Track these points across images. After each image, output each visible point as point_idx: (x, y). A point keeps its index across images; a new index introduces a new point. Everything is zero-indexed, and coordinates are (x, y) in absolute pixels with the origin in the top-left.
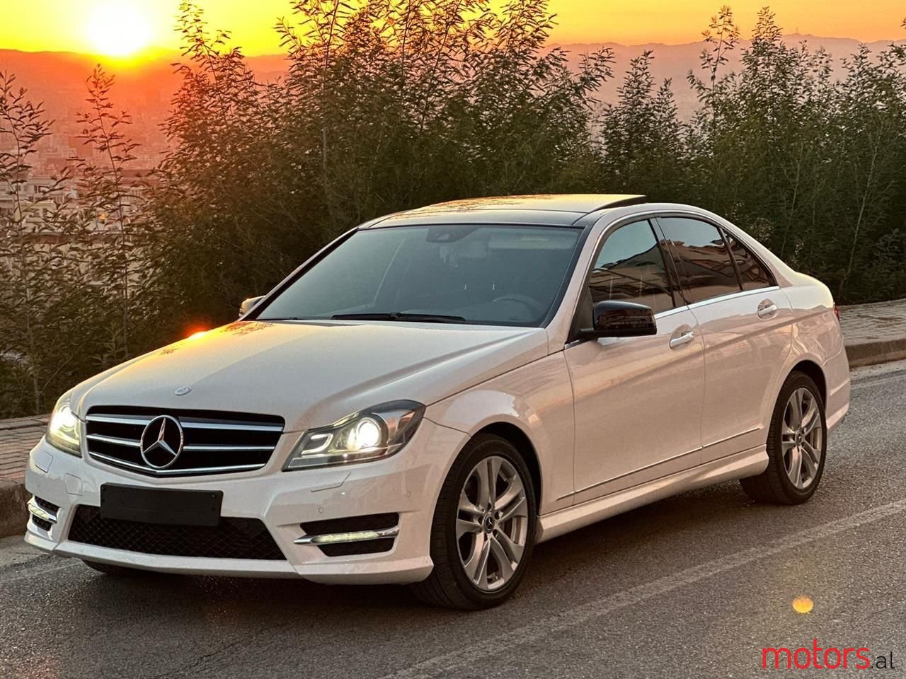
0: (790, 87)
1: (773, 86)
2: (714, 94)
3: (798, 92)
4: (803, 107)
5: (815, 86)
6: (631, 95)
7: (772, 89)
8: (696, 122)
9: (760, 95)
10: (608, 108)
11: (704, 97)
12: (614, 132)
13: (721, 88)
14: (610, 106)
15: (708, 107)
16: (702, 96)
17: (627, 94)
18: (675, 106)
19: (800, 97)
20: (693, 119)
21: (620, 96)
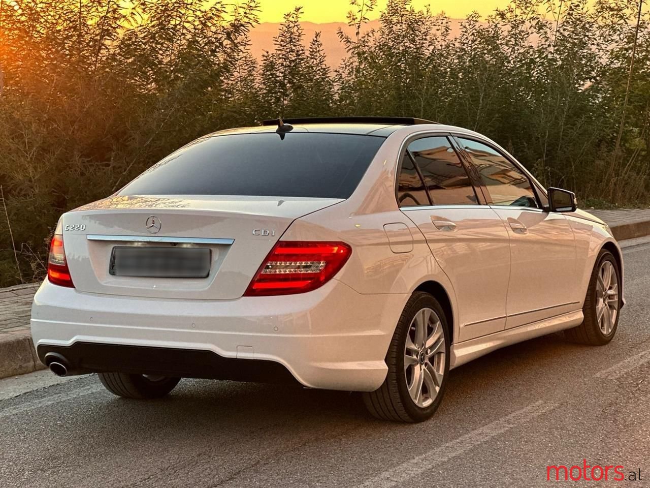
0: (419, 41)
1: (405, 41)
2: (358, 47)
3: (424, 45)
4: (429, 58)
5: (438, 42)
6: (285, 44)
7: (404, 43)
8: (343, 68)
9: (395, 48)
10: (266, 54)
11: (350, 49)
12: (271, 74)
13: (363, 42)
14: (267, 53)
15: (353, 57)
16: (349, 48)
17: (282, 43)
18: (324, 54)
19: (426, 49)
20: (341, 66)
21: (275, 44)
